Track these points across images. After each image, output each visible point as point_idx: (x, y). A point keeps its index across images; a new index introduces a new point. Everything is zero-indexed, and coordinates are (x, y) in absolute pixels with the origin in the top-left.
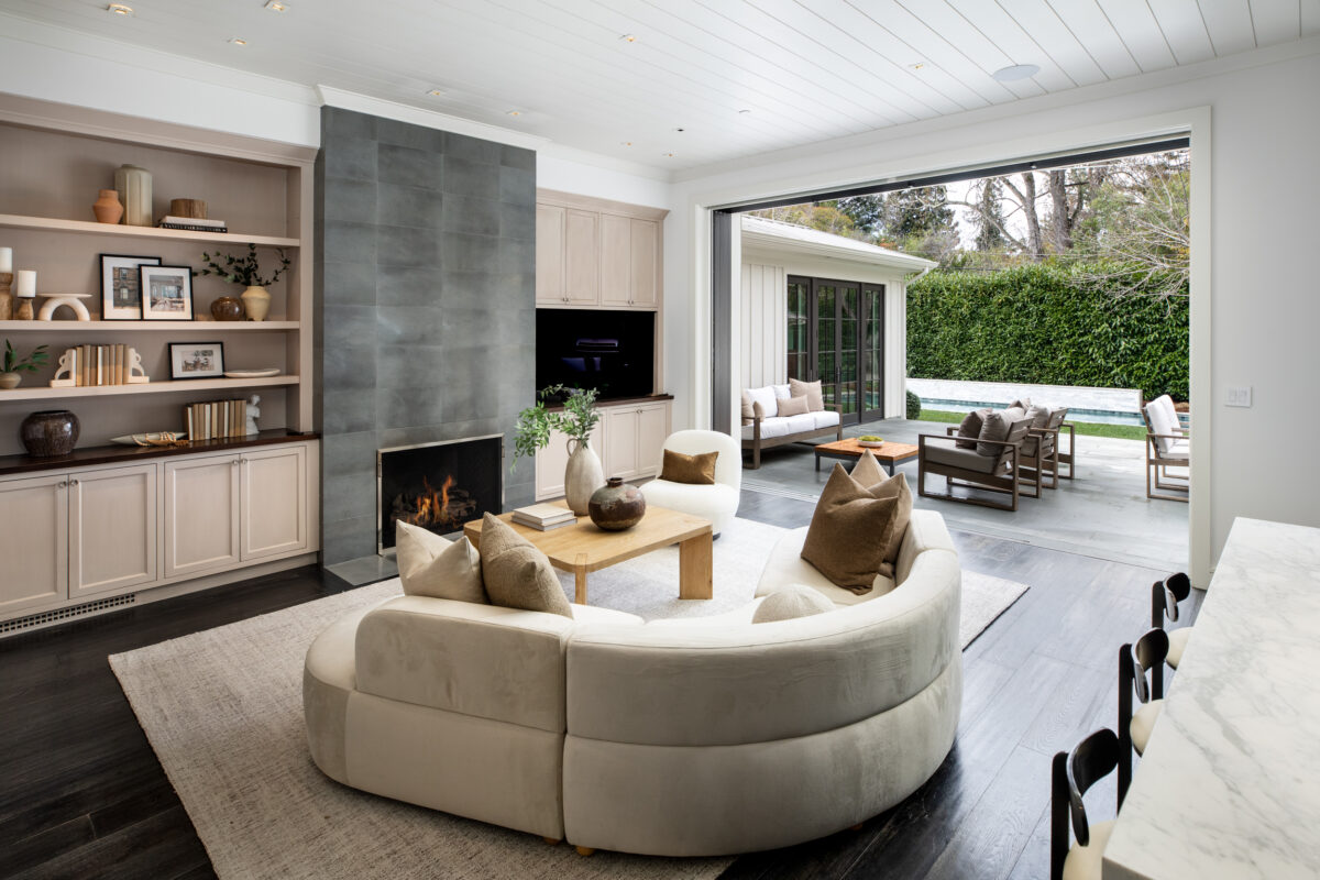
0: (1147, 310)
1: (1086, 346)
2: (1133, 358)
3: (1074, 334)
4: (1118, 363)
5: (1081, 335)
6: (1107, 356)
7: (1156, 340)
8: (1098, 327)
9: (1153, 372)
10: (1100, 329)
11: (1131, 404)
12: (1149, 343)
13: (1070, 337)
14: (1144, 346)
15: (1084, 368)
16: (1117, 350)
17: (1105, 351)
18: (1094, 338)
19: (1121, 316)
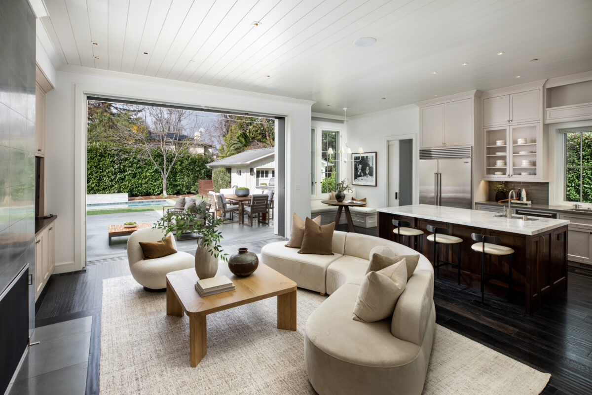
0: (127, 162)
1: (103, 177)
2: (122, 181)
3: (98, 172)
4: (116, 183)
5: (101, 172)
6: (112, 181)
7: (130, 174)
8: (108, 168)
9: (128, 186)
10: (109, 170)
11: (124, 199)
12: (127, 175)
13: (96, 173)
14: (125, 176)
15: (102, 185)
16: (116, 178)
17: (111, 179)
18: (107, 173)
19: (117, 164)
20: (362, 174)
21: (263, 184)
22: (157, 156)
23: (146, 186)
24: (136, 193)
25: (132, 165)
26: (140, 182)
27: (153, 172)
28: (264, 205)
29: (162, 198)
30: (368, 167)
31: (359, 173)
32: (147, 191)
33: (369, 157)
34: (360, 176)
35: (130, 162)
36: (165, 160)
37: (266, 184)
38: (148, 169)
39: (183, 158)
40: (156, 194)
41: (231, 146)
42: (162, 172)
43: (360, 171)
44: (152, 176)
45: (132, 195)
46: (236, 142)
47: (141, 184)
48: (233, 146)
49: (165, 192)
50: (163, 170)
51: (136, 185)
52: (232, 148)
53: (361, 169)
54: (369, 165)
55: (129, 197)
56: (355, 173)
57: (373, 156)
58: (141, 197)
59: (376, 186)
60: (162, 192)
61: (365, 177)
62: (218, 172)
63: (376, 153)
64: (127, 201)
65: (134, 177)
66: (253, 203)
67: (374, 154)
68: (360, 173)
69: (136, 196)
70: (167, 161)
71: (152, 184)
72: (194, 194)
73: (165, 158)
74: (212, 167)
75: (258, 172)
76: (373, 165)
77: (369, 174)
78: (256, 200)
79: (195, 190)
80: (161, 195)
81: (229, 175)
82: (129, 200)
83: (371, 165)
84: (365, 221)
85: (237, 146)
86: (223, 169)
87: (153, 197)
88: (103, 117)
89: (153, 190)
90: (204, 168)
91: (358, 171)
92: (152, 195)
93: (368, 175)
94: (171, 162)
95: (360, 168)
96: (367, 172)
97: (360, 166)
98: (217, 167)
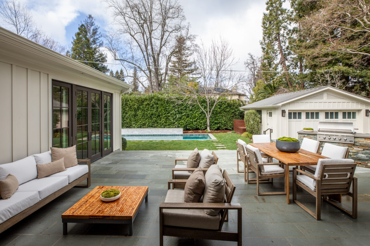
0: (183, 107)
1: (169, 117)
2: (180, 119)
3: (165, 113)
4: (176, 121)
5: (167, 114)
7: (185, 115)
9: (184, 123)
10: (172, 112)
11: (180, 132)
12: (183, 116)
13: (165, 114)
14: (182, 116)
15: (168, 123)
16: (176, 117)
17: (173, 118)
18: (171, 114)
19: (177, 108)
21: (307, 129)
22: (203, 102)
23: (196, 123)
24: (189, 128)
25: (186, 108)
26: (191, 120)
27: (201, 113)
28: (343, 180)
29: (206, 133)
32: (196, 127)
35: (185, 107)
36: (208, 105)
37: (312, 129)
38: (197, 112)
39: (221, 103)
40: (202, 129)
41: (259, 94)
42: (206, 113)
44: (200, 116)
45: (186, 130)
46: (263, 91)
47: (192, 122)
48: (260, 94)
49: (208, 128)
50: (207, 112)
51: (189, 122)
52: (259, 96)
55: (184, 130)
58: (192, 131)
60: (206, 128)
62: (249, 114)
64: (182, 133)
65: (188, 117)
66: (323, 176)
69: (189, 130)
70: (210, 106)
71: (200, 122)
72: (230, 130)
73: (208, 103)
74: (245, 109)
75: (290, 114)
78: (328, 171)
79: (231, 127)
80: (205, 130)
81: (259, 116)
82: (184, 133)
85: (263, 94)
86: (254, 111)
87: (200, 131)
88: (172, 79)
89: (201, 126)
90: (238, 111)
92: (200, 130)
94: (212, 106)
98: (248, 109)
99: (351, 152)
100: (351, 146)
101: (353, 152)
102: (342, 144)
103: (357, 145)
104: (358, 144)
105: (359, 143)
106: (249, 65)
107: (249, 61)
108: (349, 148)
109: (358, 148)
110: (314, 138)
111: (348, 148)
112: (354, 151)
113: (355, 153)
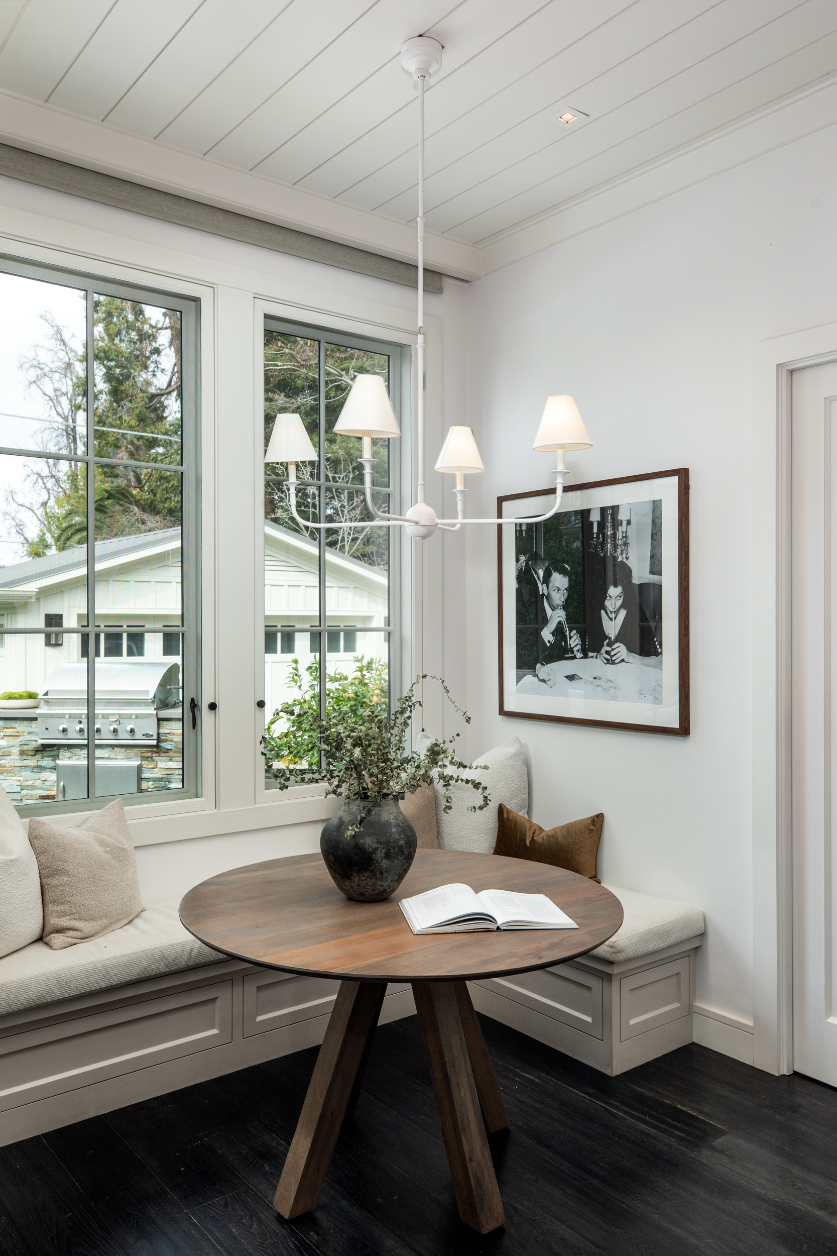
20: (574, 641)
30: (614, 592)
31: (547, 635)
33: (623, 516)
34: (559, 652)
43: (556, 616)
53: (566, 606)
54: (627, 571)
56: (520, 633)
57: (656, 506)
59: (683, 730)
61: (594, 665)
63: (683, 475)
67: (668, 489)
68: (559, 632)
76: (656, 567)
77: (621, 637)
83: (640, 574)
84: (603, 1016)
91: (545, 621)
93: (621, 650)
95: (559, 598)
96: (612, 627)
97: (560, 581)
99: (149, 779)
100: (149, 754)
101: (155, 780)
102: (123, 750)
103: (168, 751)
104: (169, 747)
105: (172, 741)
106: (45, 375)
107: (45, 358)
108: (145, 764)
109: (171, 760)
110: (29, 733)
111: (138, 763)
112: (157, 774)
113: (161, 779)
